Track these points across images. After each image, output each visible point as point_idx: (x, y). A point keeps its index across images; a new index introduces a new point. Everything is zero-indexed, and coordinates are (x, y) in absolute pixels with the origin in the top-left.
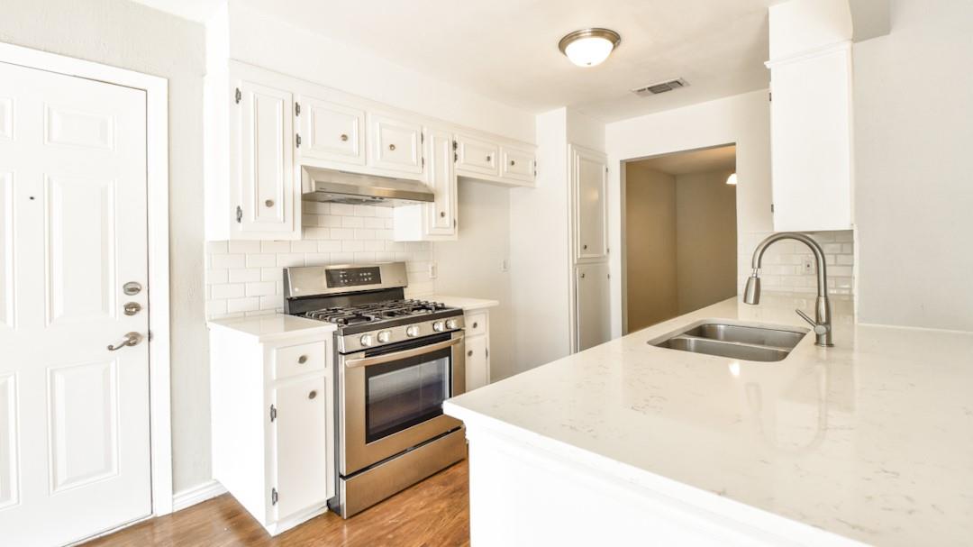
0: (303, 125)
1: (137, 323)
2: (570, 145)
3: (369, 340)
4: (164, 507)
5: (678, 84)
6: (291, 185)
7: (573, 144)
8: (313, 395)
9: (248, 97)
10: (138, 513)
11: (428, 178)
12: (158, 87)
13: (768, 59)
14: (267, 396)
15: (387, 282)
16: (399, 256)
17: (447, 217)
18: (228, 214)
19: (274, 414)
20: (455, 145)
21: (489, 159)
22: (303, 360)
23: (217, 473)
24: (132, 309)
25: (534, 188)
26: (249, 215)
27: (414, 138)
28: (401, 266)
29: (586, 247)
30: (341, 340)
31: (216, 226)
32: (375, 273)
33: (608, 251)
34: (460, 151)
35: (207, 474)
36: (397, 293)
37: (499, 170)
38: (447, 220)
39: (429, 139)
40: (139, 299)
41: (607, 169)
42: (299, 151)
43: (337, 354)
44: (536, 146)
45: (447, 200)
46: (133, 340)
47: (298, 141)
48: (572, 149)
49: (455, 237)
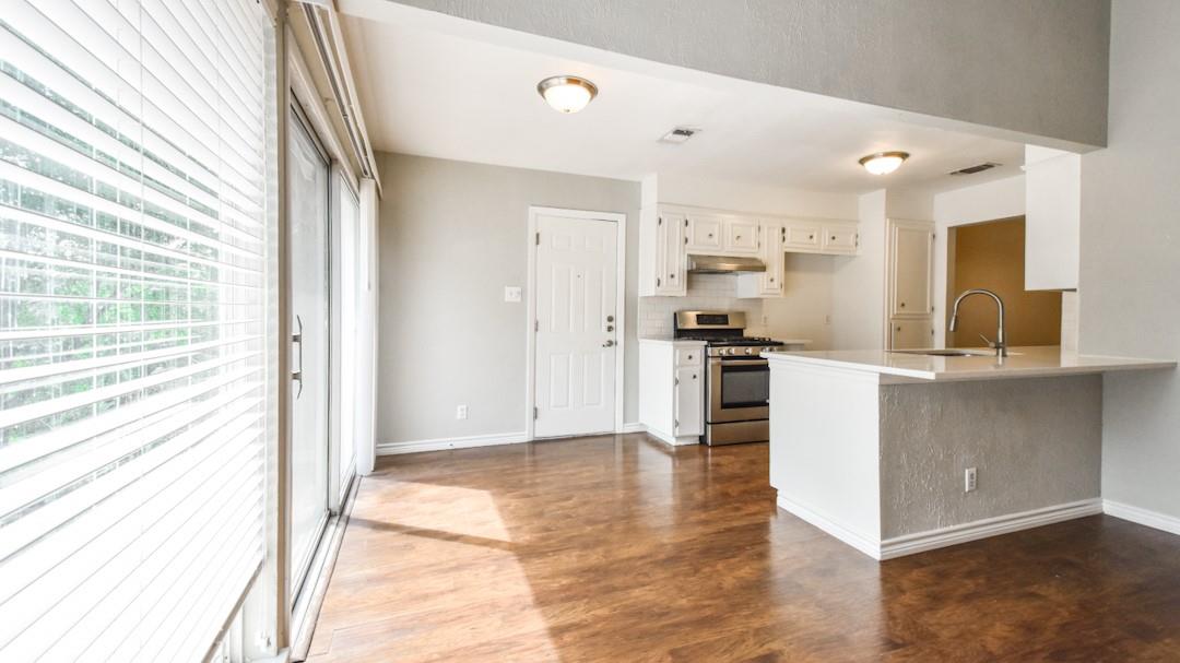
0: (690, 232)
1: (611, 336)
2: (888, 221)
3: (724, 351)
4: (619, 429)
5: (988, 166)
6: (681, 265)
7: (890, 218)
8: (695, 377)
9: (665, 222)
10: (609, 430)
11: (762, 255)
12: (622, 218)
13: (1023, 163)
14: (674, 373)
15: (733, 324)
16: (740, 308)
17: (775, 281)
18: (654, 283)
19: (677, 382)
20: (784, 231)
21: (811, 237)
22: (690, 357)
23: (642, 419)
24: (610, 329)
25: (855, 256)
26: (664, 282)
27: (754, 230)
28: (742, 315)
29: (903, 305)
30: (709, 349)
31: (646, 288)
32: (724, 318)
33: (933, 309)
34: (787, 234)
35: (637, 419)
36: (740, 331)
37: (821, 245)
38: (776, 284)
39: (765, 231)
40: (612, 324)
41: (934, 236)
42: (687, 246)
43: (707, 357)
44: (858, 221)
45: (777, 269)
46: (610, 343)
47: (686, 241)
48: (891, 223)
49: (782, 296)
